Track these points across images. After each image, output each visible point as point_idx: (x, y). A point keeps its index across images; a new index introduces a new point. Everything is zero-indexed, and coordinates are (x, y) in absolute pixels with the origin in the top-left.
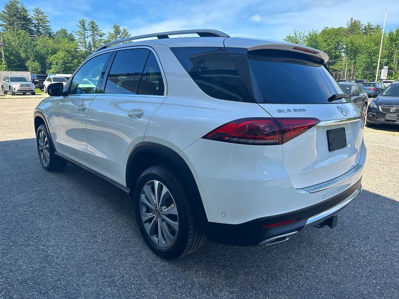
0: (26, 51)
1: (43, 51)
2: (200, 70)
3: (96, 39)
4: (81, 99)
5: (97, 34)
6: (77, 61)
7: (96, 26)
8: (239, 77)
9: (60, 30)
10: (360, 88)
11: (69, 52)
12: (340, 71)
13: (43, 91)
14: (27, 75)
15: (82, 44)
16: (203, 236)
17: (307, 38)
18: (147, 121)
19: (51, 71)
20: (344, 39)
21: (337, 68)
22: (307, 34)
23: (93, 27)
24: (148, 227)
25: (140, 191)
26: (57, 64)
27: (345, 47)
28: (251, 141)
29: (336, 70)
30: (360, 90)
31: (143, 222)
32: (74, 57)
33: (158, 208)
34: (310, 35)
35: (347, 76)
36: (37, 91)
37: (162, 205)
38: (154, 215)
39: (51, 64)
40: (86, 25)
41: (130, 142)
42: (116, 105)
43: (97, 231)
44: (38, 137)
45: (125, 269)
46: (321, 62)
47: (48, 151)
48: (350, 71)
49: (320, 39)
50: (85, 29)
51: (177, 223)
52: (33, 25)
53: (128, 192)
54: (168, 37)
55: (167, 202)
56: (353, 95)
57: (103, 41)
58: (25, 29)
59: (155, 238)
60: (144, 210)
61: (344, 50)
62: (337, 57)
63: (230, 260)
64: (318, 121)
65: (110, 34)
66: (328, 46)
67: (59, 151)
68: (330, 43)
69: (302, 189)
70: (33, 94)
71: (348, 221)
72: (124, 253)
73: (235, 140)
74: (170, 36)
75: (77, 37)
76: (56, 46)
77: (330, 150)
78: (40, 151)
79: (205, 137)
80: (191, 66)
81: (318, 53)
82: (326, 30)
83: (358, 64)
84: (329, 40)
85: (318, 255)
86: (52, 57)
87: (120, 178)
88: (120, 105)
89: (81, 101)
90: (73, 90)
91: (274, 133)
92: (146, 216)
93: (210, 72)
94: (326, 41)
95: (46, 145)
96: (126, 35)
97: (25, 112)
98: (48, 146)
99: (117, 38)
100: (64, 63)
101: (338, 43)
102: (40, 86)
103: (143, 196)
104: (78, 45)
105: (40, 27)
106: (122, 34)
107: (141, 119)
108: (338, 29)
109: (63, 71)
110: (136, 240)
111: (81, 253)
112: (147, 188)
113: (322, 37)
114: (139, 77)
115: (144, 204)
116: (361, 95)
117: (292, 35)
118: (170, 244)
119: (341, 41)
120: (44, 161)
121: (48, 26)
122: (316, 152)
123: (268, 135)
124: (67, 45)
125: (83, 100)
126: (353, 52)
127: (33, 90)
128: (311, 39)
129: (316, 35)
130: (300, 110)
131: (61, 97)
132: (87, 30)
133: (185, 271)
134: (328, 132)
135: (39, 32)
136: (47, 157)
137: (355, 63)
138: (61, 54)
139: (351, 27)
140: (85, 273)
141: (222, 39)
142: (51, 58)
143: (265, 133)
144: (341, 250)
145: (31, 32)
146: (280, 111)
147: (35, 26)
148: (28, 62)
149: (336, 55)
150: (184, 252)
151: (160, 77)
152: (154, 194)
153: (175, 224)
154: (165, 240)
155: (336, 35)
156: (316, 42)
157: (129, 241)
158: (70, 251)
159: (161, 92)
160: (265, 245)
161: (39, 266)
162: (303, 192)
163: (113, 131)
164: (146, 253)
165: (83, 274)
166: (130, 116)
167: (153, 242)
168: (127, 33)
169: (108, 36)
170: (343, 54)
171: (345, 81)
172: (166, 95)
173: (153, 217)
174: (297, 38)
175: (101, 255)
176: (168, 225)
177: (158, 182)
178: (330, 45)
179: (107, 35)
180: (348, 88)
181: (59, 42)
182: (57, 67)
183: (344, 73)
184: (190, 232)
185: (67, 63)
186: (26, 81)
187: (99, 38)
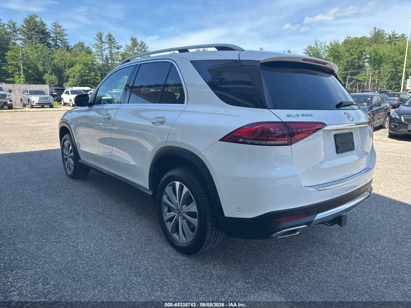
0: (43, 65)
1: (61, 65)
2: (218, 81)
3: (113, 52)
4: (106, 109)
5: (114, 47)
6: (94, 73)
7: (114, 39)
8: (253, 87)
9: (77, 43)
10: (382, 99)
11: (86, 65)
12: (364, 82)
13: (60, 104)
14: (46, 88)
15: (99, 57)
16: (220, 232)
17: (329, 48)
18: (168, 128)
19: (68, 84)
20: (368, 49)
21: (360, 79)
22: (328, 44)
23: (110, 40)
24: (169, 226)
25: (162, 192)
26: (74, 77)
27: (368, 56)
28: (263, 142)
29: (360, 81)
30: (383, 101)
31: (165, 221)
32: (90, 70)
33: (179, 207)
34: (331, 45)
35: (371, 87)
36: (55, 104)
37: (183, 204)
38: (175, 214)
39: (68, 77)
40: (103, 38)
41: (151, 149)
42: (137, 114)
43: (122, 231)
44: (63, 146)
45: (148, 263)
46: (331, 72)
47: (73, 159)
48: (374, 81)
49: (342, 50)
50: (103, 42)
51: (196, 220)
52: (51, 39)
53: (151, 194)
54: (188, 51)
55: (188, 201)
56: (375, 105)
57: (120, 54)
58: (43, 43)
59: (175, 236)
60: (166, 210)
61: (367, 60)
62: (361, 67)
63: (246, 257)
64: (324, 125)
65: (127, 46)
66: (351, 56)
67: (84, 159)
68: (353, 53)
69: (311, 186)
70: (51, 106)
71: (362, 225)
72: (147, 250)
73: (250, 141)
74: (190, 50)
75: (94, 50)
76: (73, 59)
77: (337, 152)
78: (64, 160)
79: (222, 140)
80: (210, 77)
81: (327, 63)
82: (349, 40)
83: (382, 75)
84: (351, 50)
85: (330, 253)
86: (70, 70)
87: (143, 181)
88: (140, 114)
89: (105, 111)
90: (98, 101)
91: (283, 136)
92: (167, 215)
93: (228, 83)
94: (349, 51)
95: (70, 154)
96: (144, 47)
97: (45, 124)
98: (72, 154)
99: (134, 50)
100: (81, 76)
101: (361, 52)
102: (58, 99)
103: (165, 197)
104: (95, 58)
105: (58, 41)
106: (140, 46)
107: (163, 126)
108: (362, 38)
109: (80, 84)
110: (158, 239)
111: (108, 249)
112: (168, 190)
113: (345, 46)
114: (162, 88)
115: (166, 204)
116: (383, 105)
117: (313, 45)
118: (190, 239)
119: (364, 51)
120: (68, 170)
121: (66, 40)
122: (323, 154)
123: (279, 137)
124: (84, 58)
125: (107, 110)
126: (377, 62)
127: (51, 103)
128: (332, 49)
129: (337, 45)
130: (307, 115)
131: (87, 108)
132: (104, 43)
133: (204, 264)
134: (335, 136)
135: (56, 45)
136: (71, 166)
137: (379, 73)
138: (78, 67)
139: (374, 37)
140: (113, 265)
141: (237, 52)
142: (68, 72)
143: (276, 135)
144: (352, 249)
145: (48, 45)
146: (289, 116)
147: (53, 40)
148: (46, 75)
149: (360, 65)
150: (203, 247)
151: (181, 88)
152: (176, 195)
153: (195, 221)
154: (185, 237)
155: (359, 44)
156: (338, 52)
157: (152, 240)
158: (97, 247)
159: (181, 101)
160: (276, 237)
161: (71, 259)
162: (311, 189)
163: (136, 139)
164: (168, 249)
165: (111, 266)
166: (153, 123)
167: (174, 239)
168: (145, 45)
169: (125, 49)
170: (367, 64)
171: (369, 91)
172: (187, 103)
173: (174, 216)
174: (318, 48)
175: (127, 251)
176: (189, 223)
177: (179, 183)
178: (353, 55)
179: (124, 47)
180: (369, 99)
181: (77, 55)
182: (74, 80)
183: (368, 84)
184: (209, 227)
185: (84, 76)
186: (44, 94)
187: (116, 51)
